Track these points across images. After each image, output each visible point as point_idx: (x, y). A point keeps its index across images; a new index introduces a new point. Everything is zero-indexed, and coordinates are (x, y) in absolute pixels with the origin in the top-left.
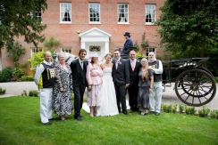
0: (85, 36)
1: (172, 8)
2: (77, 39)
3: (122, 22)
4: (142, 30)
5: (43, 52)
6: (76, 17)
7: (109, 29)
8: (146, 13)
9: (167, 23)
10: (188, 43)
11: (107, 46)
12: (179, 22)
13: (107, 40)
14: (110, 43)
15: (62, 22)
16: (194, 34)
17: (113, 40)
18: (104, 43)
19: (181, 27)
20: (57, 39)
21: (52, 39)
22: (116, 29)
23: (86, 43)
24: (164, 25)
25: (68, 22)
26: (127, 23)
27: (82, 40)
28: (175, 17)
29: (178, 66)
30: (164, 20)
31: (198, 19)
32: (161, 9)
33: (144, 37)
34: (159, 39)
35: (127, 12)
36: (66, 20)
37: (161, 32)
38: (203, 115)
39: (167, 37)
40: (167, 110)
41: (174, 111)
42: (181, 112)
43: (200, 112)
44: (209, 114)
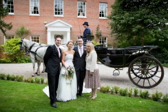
0: (51, 26)
2: (44, 29)
3: (81, 16)
4: (96, 23)
5: (14, 39)
6: (44, 10)
7: (71, 21)
8: (100, 10)
9: (117, 17)
10: (134, 34)
11: (69, 35)
12: (127, 17)
13: (69, 30)
14: (71, 33)
15: (31, 14)
16: (139, 26)
17: (73, 30)
18: (66, 32)
19: (128, 21)
20: (27, 28)
21: (23, 28)
22: (76, 22)
23: (52, 32)
24: (114, 19)
25: (36, 15)
26: (85, 17)
27: (49, 29)
28: (123, 13)
29: (131, 53)
30: (115, 15)
31: (141, 15)
32: (112, 7)
33: (98, 28)
34: (110, 30)
35: (85, 9)
36: (35, 13)
37: (112, 25)
38: (156, 99)
39: (116, 29)
40: (124, 94)
41: (130, 95)
42: (136, 95)
43: (153, 96)
44: (162, 98)
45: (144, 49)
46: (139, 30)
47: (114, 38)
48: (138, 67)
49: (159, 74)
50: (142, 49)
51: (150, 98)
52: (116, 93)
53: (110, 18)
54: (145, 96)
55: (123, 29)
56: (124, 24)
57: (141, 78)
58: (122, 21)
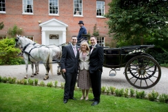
0: (45, 26)
1: (119, 3)
2: (39, 29)
3: (78, 15)
4: (93, 22)
5: (7, 39)
6: (38, 9)
7: (66, 20)
8: (97, 8)
9: (115, 16)
10: (132, 33)
11: (64, 34)
12: (124, 15)
13: (64, 29)
14: (67, 32)
15: (24, 13)
16: (137, 25)
17: (69, 29)
18: (61, 32)
19: (126, 20)
20: (20, 28)
21: (16, 28)
22: (72, 21)
23: (47, 32)
24: (112, 18)
25: (30, 13)
26: (82, 16)
27: (43, 29)
28: (121, 11)
30: (112, 13)
31: (140, 13)
32: (110, 5)
33: (95, 27)
34: (108, 30)
35: (81, 7)
36: (28, 11)
37: (109, 24)
38: (152, 99)
39: (114, 28)
40: (119, 94)
41: (126, 96)
42: (132, 95)
43: (150, 96)
44: (158, 98)
45: (141, 48)
46: (138, 29)
47: (112, 38)
48: (135, 68)
49: (157, 74)
50: (139, 49)
51: (146, 99)
52: (112, 93)
53: (108, 17)
54: (141, 96)
55: (121, 28)
56: (122, 23)
57: (138, 78)
58: (120, 20)
